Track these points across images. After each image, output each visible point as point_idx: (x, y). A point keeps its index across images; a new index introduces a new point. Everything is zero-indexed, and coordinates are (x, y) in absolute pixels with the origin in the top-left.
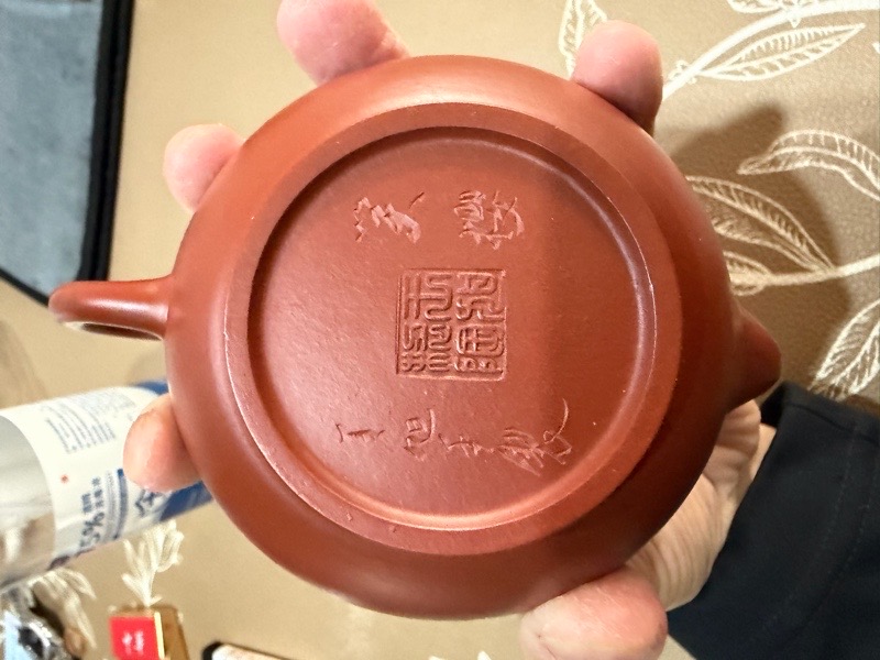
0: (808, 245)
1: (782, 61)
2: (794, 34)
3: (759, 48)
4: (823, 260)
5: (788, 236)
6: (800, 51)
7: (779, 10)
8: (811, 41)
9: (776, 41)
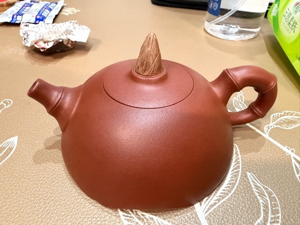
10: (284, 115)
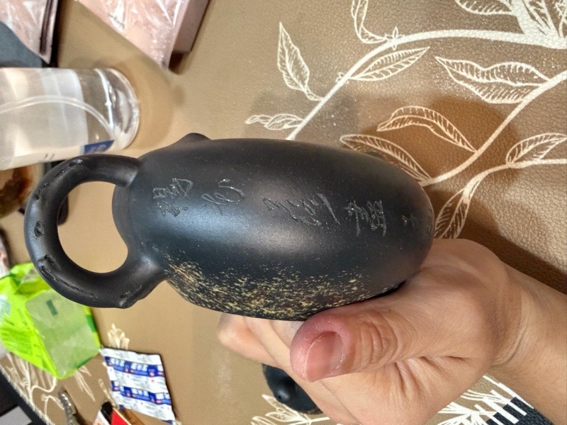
0: (417, 167)
1: (391, 69)
2: (395, 54)
3: (378, 63)
4: (425, 175)
5: (406, 163)
6: (398, 63)
7: (385, 42)
8: (403, 58)
9: (386, 59)
10: (286, 71)
